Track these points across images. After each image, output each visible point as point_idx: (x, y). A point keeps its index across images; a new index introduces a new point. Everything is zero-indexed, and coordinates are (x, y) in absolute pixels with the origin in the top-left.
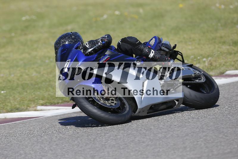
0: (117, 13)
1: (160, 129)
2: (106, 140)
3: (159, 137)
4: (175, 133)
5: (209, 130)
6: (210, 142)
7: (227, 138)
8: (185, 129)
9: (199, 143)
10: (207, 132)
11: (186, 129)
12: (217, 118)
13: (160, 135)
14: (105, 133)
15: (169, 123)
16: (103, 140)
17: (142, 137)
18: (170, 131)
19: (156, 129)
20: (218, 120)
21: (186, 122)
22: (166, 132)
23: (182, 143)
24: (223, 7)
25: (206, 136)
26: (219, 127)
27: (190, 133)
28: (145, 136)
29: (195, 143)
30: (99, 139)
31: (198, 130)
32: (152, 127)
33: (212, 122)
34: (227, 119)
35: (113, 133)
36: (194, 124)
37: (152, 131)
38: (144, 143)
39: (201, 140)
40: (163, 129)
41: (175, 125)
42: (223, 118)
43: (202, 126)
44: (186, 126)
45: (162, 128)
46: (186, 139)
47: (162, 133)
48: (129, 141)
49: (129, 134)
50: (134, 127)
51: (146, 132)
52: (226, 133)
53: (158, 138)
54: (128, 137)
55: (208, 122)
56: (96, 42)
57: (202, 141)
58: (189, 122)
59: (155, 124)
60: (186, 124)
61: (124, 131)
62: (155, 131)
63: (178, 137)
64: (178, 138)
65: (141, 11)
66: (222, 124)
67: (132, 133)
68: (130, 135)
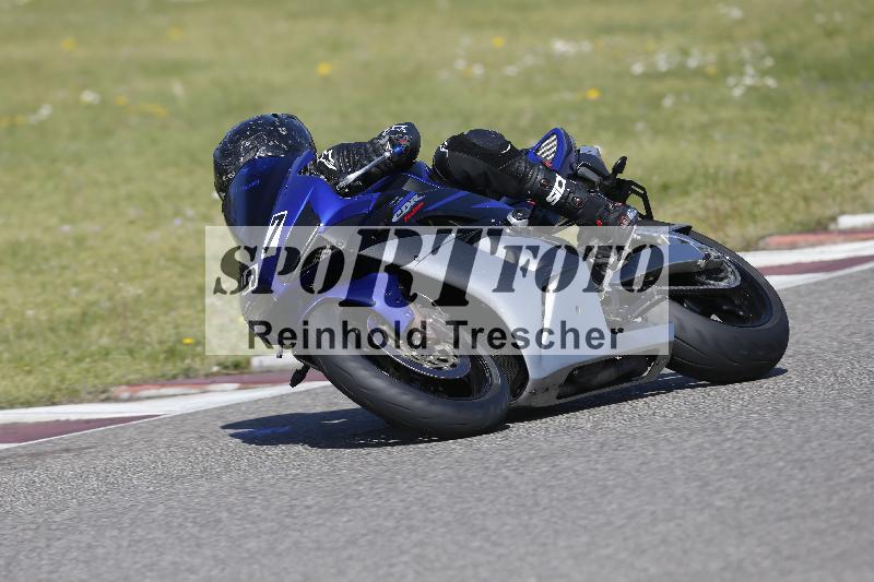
0: (89, 97)
1: (254, 523)
2: (52, 564)
3: (248, 551)
4: (306, 533)
5: (433, 521)
6: (437, 565)
7: (501, 550)
8: (344, 519)
9: (395, 570)
10: (427, 530)
11: (349, 521)
12: (460, 478)
13: (252, 544)
14: (49, 539)
15: (286, 498)
16: (43, 562)
17: (187, 550)
18: (287, 527)
19: (238, 522)
20: (465, 485)
21: (347, 496)
22: (272, 533)
23: (333, 571)
24: (478, 70)
25: (421, 544)
26: (471, 512)
27: (364, 535)
28: (198, 545)
29: (381, 572)
30: (27, 561)
31: (390, 523)
32: (225, 515)
33: (444, 493)
34: (498, 481)
35: (77, 537)
36: (379, 503)
37: (221, 529)
38: (193, 573)
39: (405, 558)
40: (265, 520)
41: (308, 507)
42: (485, 479)
43: (406, 508)
44: (348, 509)
45: (258, 516)
46: (350, 558)
47: (258, 537)
48: (138, 566)
49: (139, 541)
50: (155, 515)
51: (200, 531)
52: (494, 533)
53: (246, 555)
54: (136, 552)
55: (427, 495)
56: (373, 148)
57: (406, 563)
58: (360, 494)
59: (234, 504)
60: (350, 501)
61: (121, 530)
62: (235, 528)
63: (318, 549)
64: (320, 553)
65: (177, 88)
66: (480, 500)
67: (150, 536)
68: (139, 545)
